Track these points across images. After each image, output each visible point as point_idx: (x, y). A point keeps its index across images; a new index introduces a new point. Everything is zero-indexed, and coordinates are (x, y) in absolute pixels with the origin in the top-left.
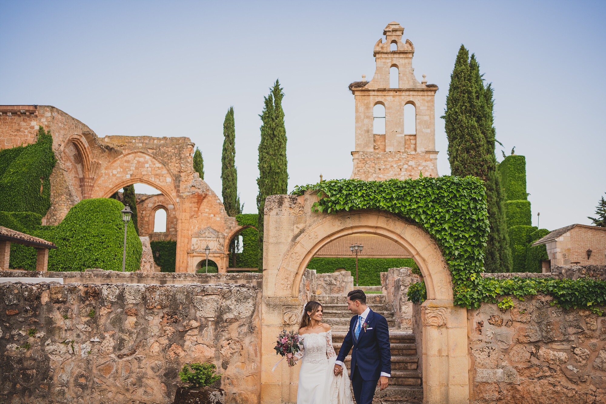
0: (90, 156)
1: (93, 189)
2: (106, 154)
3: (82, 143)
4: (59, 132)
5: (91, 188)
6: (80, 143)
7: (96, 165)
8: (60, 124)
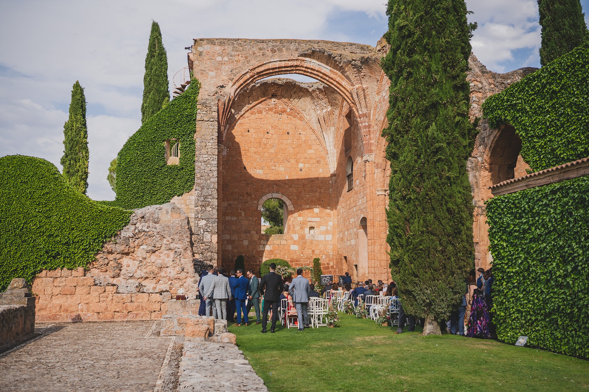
0: (344, 83)
1: (372, 130)
2: (365, 71)
3: (312, 69)
4: (216, 69)
5: (367, 130)
6: (309, 70)
7: (361, 93)
8: (219, 59)
